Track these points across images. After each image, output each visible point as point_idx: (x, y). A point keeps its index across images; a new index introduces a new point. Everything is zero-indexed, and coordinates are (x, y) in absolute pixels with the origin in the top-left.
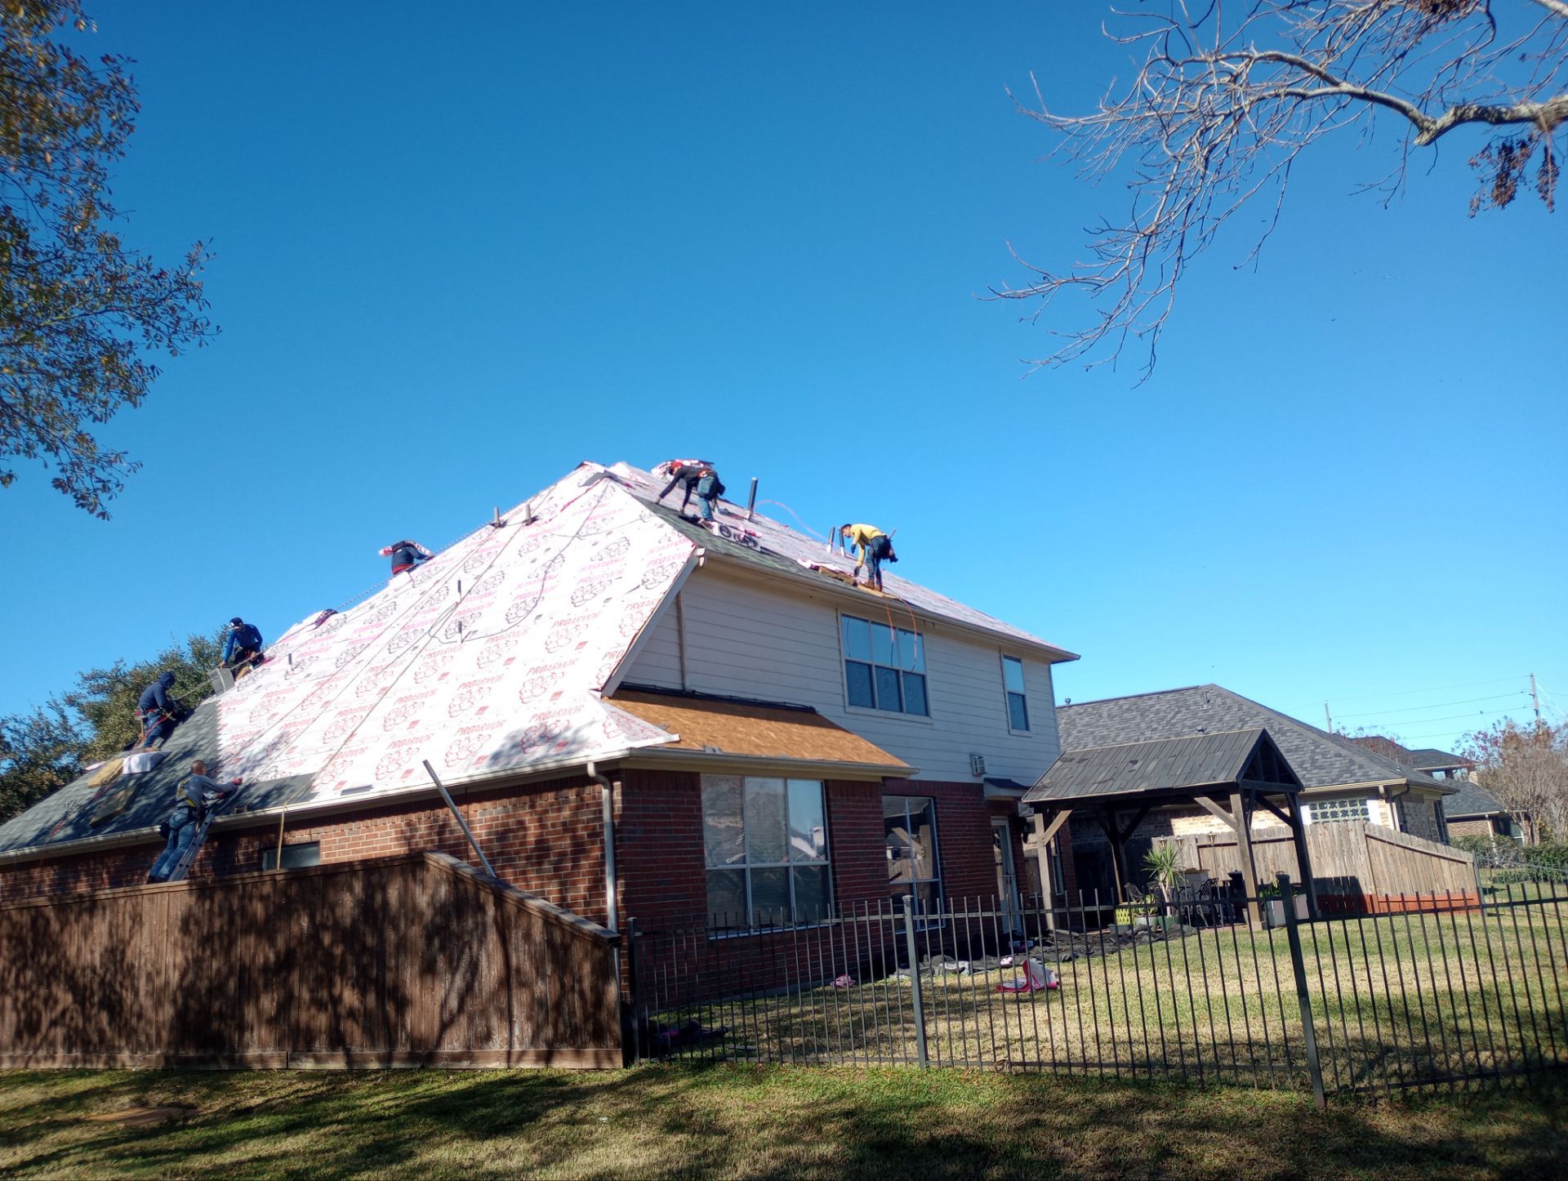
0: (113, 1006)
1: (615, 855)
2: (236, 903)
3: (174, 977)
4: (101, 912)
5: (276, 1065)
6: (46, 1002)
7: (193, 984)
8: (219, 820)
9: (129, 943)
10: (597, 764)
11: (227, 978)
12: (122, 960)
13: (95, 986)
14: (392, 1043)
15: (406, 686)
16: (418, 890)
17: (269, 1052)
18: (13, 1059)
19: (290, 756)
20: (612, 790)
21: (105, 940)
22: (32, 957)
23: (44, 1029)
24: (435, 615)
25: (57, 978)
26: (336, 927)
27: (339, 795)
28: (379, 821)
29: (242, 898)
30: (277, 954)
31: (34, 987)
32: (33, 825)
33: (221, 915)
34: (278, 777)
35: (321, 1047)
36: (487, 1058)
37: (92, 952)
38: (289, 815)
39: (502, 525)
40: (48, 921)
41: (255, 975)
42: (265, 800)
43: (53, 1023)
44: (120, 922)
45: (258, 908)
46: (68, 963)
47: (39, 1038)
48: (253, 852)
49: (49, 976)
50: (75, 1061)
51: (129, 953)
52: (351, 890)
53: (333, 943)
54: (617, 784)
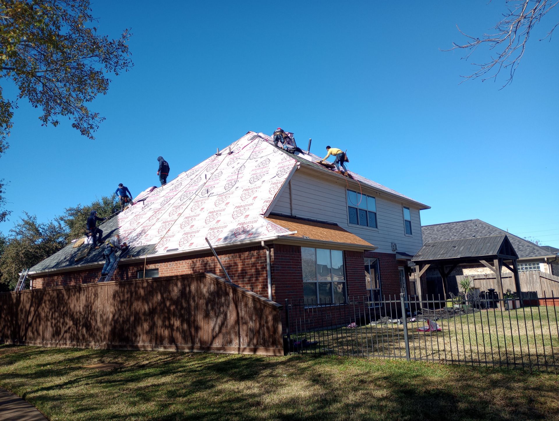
0: (88, 326)
1: (271, 276)
2: (133, 289)
3: (111, 316)
4: (83, 292)
5: (149, 349)
6: (63, 324)
7: (118, 319)
8: (122, 260)
9: (93, 303)
10: (265, 242)
11: (130, 316)
12: (91, 310)
13: (81, 319)
14: (193, 343)
15: (188, 213)
16: (202, 286)
17: (146, 344)
18: (51, 344)
19: (146, 238)
20: (270, 252)
21: (84, 302)
22: (58, 308)
23: (62, 334)
24: (197, 187)
25: (67, 316)
26: (171, 300)
27: (166, 252)
28: (181, 262)
29: (135, 288)
30: (149, 309)
31: (58, 319)
32: (54, 261)
33: (127, 293)
34: (142, 245)
35: (166, 342)
36: (230, 350)
37: (80, 306)
38: (147, 259)
39: (220, 155)
40: (63, 295)
41: (141, 315)
42: (139, 253)
43: (66, 332)
44: (90, 296)
45: (142, 292)
46: (71, 310)
47: (60, 337)
48: (134, 272)
49: (64, 315)
50: (74, 346)
51: (93, 307)
52: (176, 285)
53: (170, 305)
54: (272, 249)
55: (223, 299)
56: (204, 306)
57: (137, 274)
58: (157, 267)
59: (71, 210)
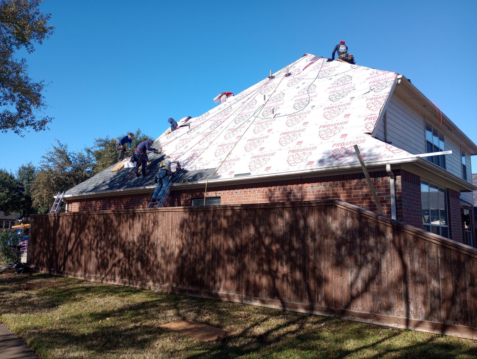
0: (145, 262)
2: (210, 218)
3: (177, 251)
4: (137, 218)
5: (237, 301)
6: (111, 256)
7: (186, 255)
8: (175, 185)
9: (152, 233)
10: (392, 165)
11: (205, 253)
12: (149, 241)
13: (135, 251)
14: (312, 300)
15: (250, 135)
16: (330, 219)
17: (231, 294)
18: (96, 278)
19: (200, 161)
20: (395, 180)
21: (139, 230)
22: (104, 235)
23: (109, 268)
24: (254, 110)
25: (116, 246)
26: (273, 236)
27: (233, 176)
29: (213, 216)
30: (236, 246)
31: (105, 248)
32: (91, 184)
33: (201, 222)
34: (198, 169)
35: (264, 294)
36: (389, 320)
37: (133, 236)
38: (208, 184)
39: (272, 77)
40: (112, 221)
41: (222, 253)
42: (195, 178)
43: (114, 265)
44: (147, 223)
45: (224, 223)
46: (121, 239)
47: (107, 270)
48: (188, 200)
49: (113, 244)
50: (125, 283)
51: (152, 238)
52: (282, 216)
53: (271, 244)
54: (399, 177)
55: (372, 241)
56: (333, 249)
57: (191, 202)
58: (218, 195)
59: (100, 141)
